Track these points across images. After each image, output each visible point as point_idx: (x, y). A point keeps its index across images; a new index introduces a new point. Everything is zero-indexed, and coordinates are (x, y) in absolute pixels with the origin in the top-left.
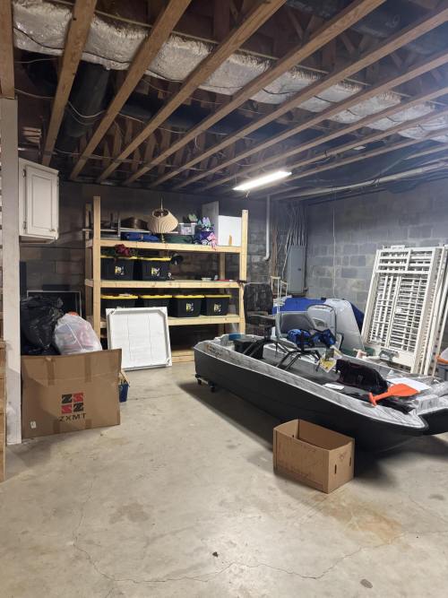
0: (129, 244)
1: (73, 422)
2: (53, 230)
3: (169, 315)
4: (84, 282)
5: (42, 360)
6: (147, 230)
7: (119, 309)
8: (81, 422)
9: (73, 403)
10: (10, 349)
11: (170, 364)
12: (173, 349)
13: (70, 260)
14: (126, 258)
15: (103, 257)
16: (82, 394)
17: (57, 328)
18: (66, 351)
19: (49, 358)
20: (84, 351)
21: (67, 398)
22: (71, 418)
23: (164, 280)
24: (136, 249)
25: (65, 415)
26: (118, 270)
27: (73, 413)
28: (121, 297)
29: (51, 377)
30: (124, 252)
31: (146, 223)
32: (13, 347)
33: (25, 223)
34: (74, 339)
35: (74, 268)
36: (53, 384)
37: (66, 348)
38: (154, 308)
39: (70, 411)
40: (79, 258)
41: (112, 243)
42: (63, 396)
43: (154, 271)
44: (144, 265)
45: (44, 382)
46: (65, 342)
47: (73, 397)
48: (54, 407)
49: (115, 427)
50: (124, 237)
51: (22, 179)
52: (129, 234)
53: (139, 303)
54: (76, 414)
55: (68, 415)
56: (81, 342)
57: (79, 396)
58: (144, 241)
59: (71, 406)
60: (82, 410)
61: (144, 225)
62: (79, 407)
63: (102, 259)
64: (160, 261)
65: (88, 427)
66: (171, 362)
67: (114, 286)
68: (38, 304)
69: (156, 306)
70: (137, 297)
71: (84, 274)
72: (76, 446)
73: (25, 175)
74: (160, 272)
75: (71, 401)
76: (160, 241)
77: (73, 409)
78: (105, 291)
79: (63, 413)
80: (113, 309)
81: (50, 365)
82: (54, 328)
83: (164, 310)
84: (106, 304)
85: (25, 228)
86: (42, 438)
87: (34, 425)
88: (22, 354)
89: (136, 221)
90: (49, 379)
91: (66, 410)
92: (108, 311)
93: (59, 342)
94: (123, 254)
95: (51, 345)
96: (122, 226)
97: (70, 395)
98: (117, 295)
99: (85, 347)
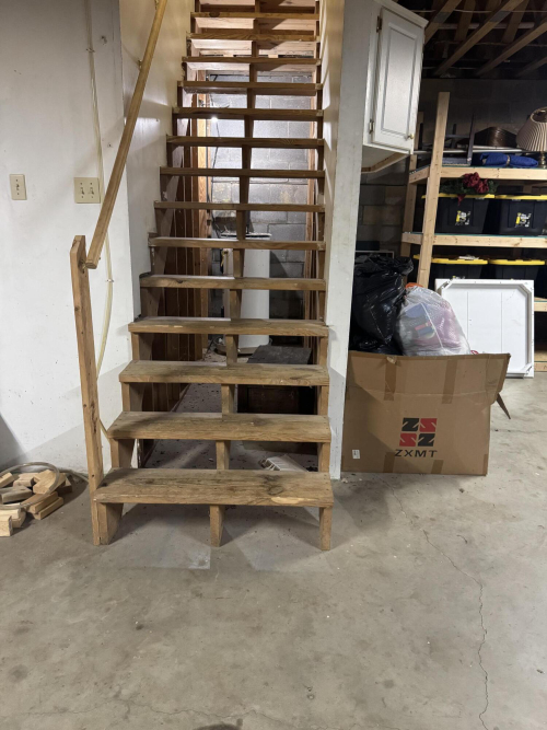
0: (486, 173)
1: (414, 460)
2: (409, 137)
3: (536, 295)
4: (400, 237)
5: (380, 360)
6: (515, 147)
7: (456, 280)
8: (427, 461)
9: (420, 432)
10: (335, 338)
11: (531, 374)
12: (537, 350)
13: (383, 204)
14: (476, 197)
15: (443, 195)
16: (435, 421)
17: (405, 309)
18: (414, 349)
19: (392, 360)
20: (446, 352)
21: (410, 424)
22: (413, 454)
23: (535, 235)
24: (496, 181)
25: (404, 448)
26: (461, 216)
27: (417, 448)
28: (462, 260)
29: (390, 389)
30: (477, 186)
31: (514, 136)
32: (339, 335)
33: (372, 121)
34: (431, 331)
35: (388, 216)
36: (392, 399)
37: (415, 344)
38: (512, 282)
39: (413, 444)
40: (398, 199)
41: (458, 171)
42: (405, 420)
43: (522, 218)
44: (505, 208)
45: (379, 395)
46: (415, 334)
47: (419, 424)
48: (390, 435)
49: (479, 479)
50: (478, 161)
51: (374, 36)
52: (487, 156)
53: (488, 272)
54: (421, 449)
55: (409, 449)
56: (441, 336)
57: (430, 423)
58: (511, 166)
59: (415, 436)
60: (432, 444)
61: (509, 140)
62: (427, 440)
63: (440, 199)
64: (535, 201)
65: (437, 469)
66: (532, 370)
67: (453, 244)
68: (376, 267)
69: (515, 278)
70: (485, 262)
71: (401, 226)
72: (423, 502)
73: (380, 28)
74: (531, 220)
75: (416, 429)
76: (539, 166)
77: (417, 441)
78: (439, 251)
79: (401, 444)
80: (448, 280)
81: (391, 369)
82: (399, 309)
83: (529, 284)
84: (437, 272)
85: (371, 131)
86: (369, 477)
87: (356, 455)
88: (350, 348)
89: (497, 133)
90: (387, 390)
91: (407, 441)
92: (439, 282)
93: (405, 331)
94: (475, 190)
95: (393, 339)
96: (476, 144)
97: (416, 420)
98: (456, 258)
99: (448, 346)
